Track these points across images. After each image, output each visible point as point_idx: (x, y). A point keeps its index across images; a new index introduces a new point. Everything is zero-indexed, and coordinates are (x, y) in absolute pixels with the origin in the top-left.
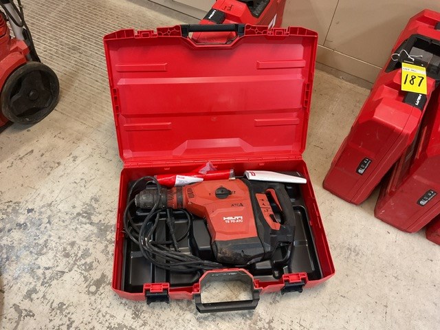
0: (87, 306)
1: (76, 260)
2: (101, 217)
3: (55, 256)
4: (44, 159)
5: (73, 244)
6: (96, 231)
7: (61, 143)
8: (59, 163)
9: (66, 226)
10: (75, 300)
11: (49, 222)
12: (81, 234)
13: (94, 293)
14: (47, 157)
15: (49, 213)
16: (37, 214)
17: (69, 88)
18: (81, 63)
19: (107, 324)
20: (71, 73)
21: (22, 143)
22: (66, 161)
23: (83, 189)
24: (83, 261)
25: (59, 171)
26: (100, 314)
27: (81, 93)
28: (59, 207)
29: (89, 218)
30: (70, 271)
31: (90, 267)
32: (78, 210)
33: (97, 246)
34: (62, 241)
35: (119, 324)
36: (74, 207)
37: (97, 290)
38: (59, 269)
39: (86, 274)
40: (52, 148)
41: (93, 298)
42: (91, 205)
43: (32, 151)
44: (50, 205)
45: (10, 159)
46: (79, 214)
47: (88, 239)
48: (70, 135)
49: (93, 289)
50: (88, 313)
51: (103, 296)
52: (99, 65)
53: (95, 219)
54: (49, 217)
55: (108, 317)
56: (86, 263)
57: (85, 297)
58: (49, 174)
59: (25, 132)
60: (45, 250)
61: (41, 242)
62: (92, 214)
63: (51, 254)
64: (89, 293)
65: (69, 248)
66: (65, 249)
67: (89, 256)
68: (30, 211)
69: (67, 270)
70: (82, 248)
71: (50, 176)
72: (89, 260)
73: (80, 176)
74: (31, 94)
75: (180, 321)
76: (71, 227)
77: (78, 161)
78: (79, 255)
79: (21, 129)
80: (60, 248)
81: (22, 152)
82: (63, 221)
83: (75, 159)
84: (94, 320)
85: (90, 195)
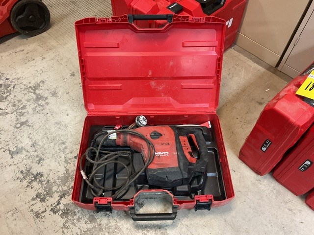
0: (11, 133)
1: (17, 109)
2: (41, 92)
3: (8, 104)
4: (28, 55)
5: (19, 101)
6: (35, 98)
7: (40, 49)
8: (34, 59)
9: (21, 91)
10: (6, 128)
11: (14, 87)
12: (26, 97)
13: (17, 128)
14: (29, 55)
15: (16, 83)
16: (10, 82)
17: (59, 22)
18: (73, 11)
19: (16, 145)
20: (64, 15)
21: (20, 45)
22: (39, 59)
23: (39, 75)
24: (20, 111)
25: (32, 63)
26: (15, 139)
27: (65, 26)
28: (22, 81)
29: (35, 91)
30: (11, 113)
31: (22, 114)
32: (31, 85)
33: (31, 106)
34: (15, 98)
35: (22, 147)
36: (30, 83)
37: (20, 127)
38: (6, 111)
39: (19, 117)
40: (35, 50)
41: (16, 130)
42: (39, 84)
43: (23, 50)
44: (18, 79)
45: (10, 52)
46: (30, 87)
47: (28, 101)
48: (47, 46)
49: (18, 126)
50: (9, 136)
51: (22, 130)
52: (83, 13)
53: (37, 92)
54: (15, 85)
55: (19, 142)
56: (21, 112)
57: (12, 128)
58: (26, 63)
59: (25, 40)
60: (4, 100)
61: (5, 96)
62: (37, 89)
63: (7, 103)
64: (15, 127)
65: (17, 102)
66: (15, 102)
67: (24, 109)
68: (7, 79)
69: (10, 113)
70: (23, 104)
71: (26, 65)
72: (23, 111)
73: (41, 68)
74: (31, 17)
75: (55, 155)
76: (23, 92)
77: (45, 60)
78: (20, 107)
79: (24, 38)
80: (12, 101)
81: (18, 50)
82: (21, 89)
83: (44, 58)
84: (11, 141)
85: (42, 79)
